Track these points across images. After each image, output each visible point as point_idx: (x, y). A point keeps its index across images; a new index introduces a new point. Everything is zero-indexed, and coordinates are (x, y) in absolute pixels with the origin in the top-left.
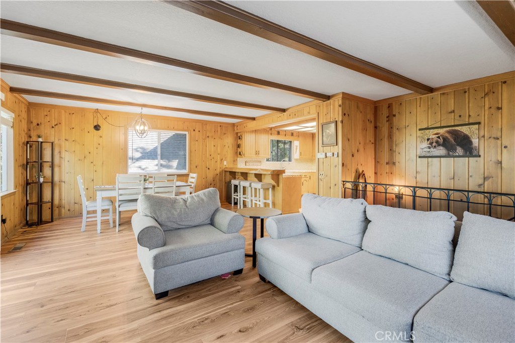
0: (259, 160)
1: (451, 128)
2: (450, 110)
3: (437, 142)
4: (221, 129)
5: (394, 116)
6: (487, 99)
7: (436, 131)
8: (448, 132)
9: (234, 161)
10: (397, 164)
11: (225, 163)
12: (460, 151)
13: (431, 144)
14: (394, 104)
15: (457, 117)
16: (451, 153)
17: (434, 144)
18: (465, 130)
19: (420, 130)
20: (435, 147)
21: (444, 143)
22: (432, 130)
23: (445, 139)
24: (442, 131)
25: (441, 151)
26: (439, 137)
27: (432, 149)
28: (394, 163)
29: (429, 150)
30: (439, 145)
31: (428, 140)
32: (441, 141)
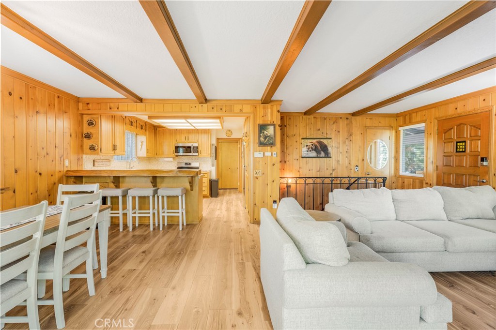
0: (107, 158)
1: (318, 140)
2: (318, 128)
3: (312, 148)
4: (60, 103)
5: (286, 126)
6: (334, 125)
7: (311, 141)
8: (318, 142)
9: (78, 159)
10: (287, 162)
11: (67, 163)
12: (323, 154)
13: (309, 149)
14: (285, 118)
15: (321, 134)
16: (319, 155)
17: (310, 149)
18: (325, 141)
19: (302, 139)
20: (311, 151)
21: (316, 149)
22: (309, 140)
23: (316, 146)
24: (314, 141)
25: (314, 154)
26: (312, 145)
27: (309, 152)
28: (285, 162)
29: (307, 153)
30: (313, 150)
31: (307, 146)
32: (314, 147)
